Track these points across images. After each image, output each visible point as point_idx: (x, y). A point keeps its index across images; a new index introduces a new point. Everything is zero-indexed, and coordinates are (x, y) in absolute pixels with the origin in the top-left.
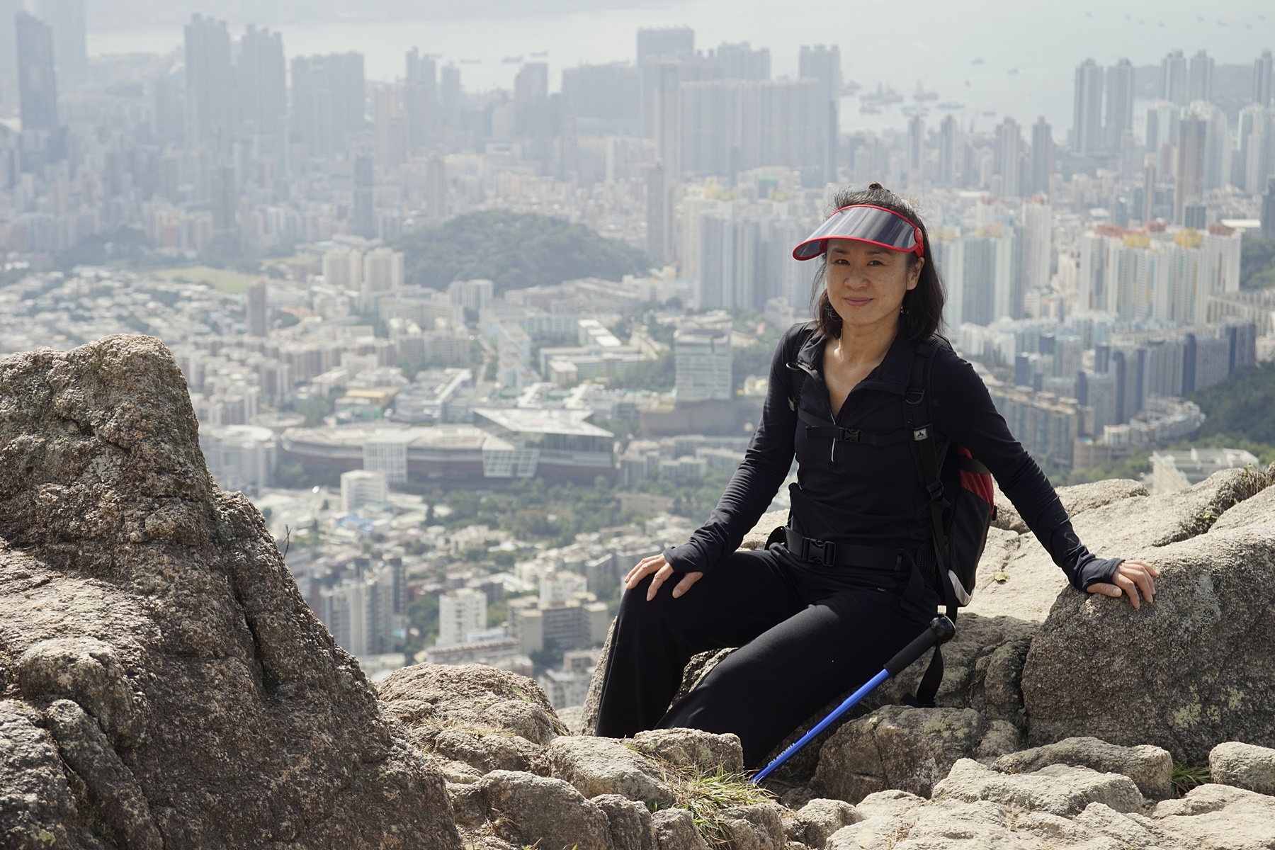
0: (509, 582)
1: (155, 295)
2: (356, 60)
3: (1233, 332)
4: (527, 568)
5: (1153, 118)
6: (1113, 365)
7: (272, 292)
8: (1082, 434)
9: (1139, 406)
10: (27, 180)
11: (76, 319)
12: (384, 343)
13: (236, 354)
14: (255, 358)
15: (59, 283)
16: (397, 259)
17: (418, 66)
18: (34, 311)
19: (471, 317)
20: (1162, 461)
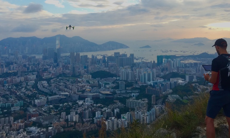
0: (103, 110)
1: (67, 80)
2: (87, 56)
3: (175, 82)
4: (104, 108)
5: (165, 60)
6: (163, 86)
7: (78, 79)
8: (160, 93)
9: (166, 90)
10: (54, 68)
11: (59, 82)
12: (89, 84)
13: (75, 86)
14: (76, 86)
15: (57, 79)
16: (91, 76)
17: (93, 56)
18: (55, 82)
19: (98, 82)
20: (169, 96)
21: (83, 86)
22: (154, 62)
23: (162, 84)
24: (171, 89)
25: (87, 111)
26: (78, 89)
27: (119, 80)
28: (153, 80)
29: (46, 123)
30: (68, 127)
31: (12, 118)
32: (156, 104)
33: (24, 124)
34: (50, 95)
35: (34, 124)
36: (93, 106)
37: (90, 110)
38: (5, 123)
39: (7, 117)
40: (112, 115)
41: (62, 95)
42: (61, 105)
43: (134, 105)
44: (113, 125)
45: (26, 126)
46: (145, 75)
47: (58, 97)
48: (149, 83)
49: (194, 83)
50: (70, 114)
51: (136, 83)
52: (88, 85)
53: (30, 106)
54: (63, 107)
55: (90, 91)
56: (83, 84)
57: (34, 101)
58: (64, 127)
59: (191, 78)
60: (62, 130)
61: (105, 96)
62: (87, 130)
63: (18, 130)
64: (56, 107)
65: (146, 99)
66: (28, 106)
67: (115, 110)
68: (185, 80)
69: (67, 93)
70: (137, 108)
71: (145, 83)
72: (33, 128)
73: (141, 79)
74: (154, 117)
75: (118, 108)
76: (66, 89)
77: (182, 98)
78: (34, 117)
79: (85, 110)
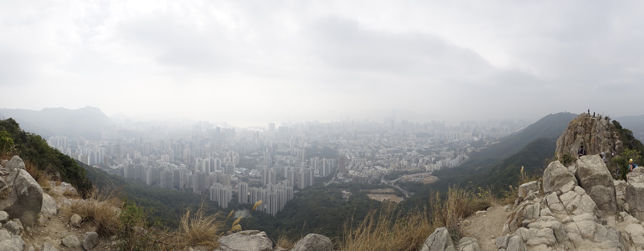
4: (425, 158)
5: (465, 125)
8: (462, 147)
9: (467, 145)
10: (392, 131)
17: (417, 123)
19: (421, 140)
20: (468, 148)
21: (410, 143)
22: (459, 126)
23: (464, 141)
24: (469, 144)
25: (413, 159)
26: (407, 145)
27: (434, 139)
28: (458, 139)
29: (387, 164)
30: (401, 168)
31: (366, 159)
32: (460, 154)
33: (372, 163)
34: (389, 148)
35: (379, 164)
36: (418, 156)
37: (415, 158)
38: (362, 161)
39: (363, 158)
40: (430, 162)
41: (397, 148)
42: (396, 154)
43: (445, 155)
44: (431, 168)
45: (374, 165)
46: (452, 135)
47: (394, 149)
48: (455, 141)
49: (484, 139)
50: (401, 160)
51: (447, 141)
52: (413, 142)
53: (377, 153)
54: (397, 156)
55: (415, 146)
56: (411, 141)
57: (379, 151)
58: (398, 168)
59: (482, 136)
60: (397, 170)
61: (424, 150)
62: (413, 170)
63: (369, 167)
64: (393, 155)
65: (453, 151)
66: (375, 153)
67: (432, 159)
68: (478, 138)
69: (399, 147)
70: (447, 157)
71: (452, 140)
72: (378, 167)
73: (450, 138)
74: (459, 162)
75: (434, 157)
76: (399, 144)
77: (477, 149)
78: (379, 160)
79: (412, 158)
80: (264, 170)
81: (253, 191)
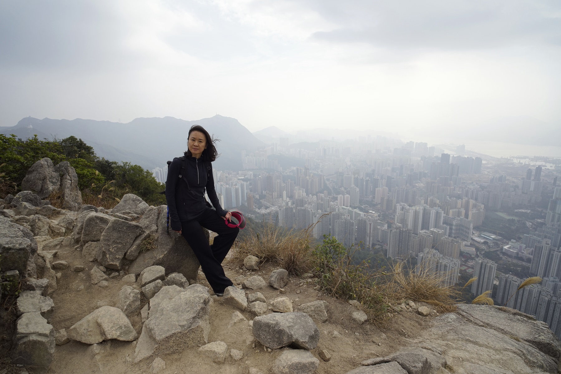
80: (541, 248)
81: (506, 281)
